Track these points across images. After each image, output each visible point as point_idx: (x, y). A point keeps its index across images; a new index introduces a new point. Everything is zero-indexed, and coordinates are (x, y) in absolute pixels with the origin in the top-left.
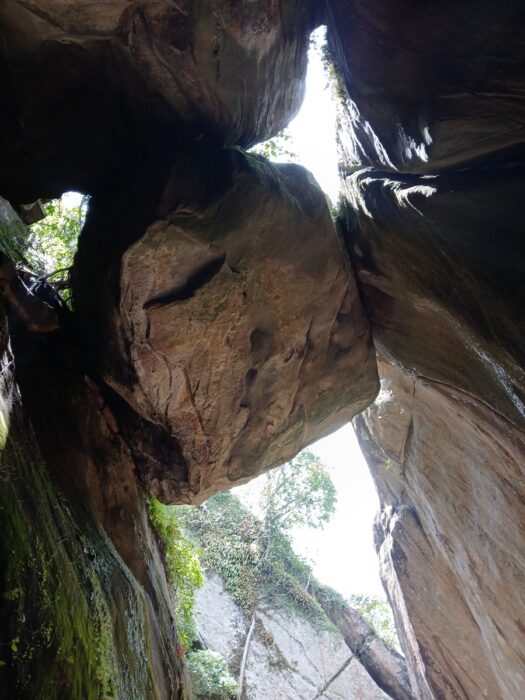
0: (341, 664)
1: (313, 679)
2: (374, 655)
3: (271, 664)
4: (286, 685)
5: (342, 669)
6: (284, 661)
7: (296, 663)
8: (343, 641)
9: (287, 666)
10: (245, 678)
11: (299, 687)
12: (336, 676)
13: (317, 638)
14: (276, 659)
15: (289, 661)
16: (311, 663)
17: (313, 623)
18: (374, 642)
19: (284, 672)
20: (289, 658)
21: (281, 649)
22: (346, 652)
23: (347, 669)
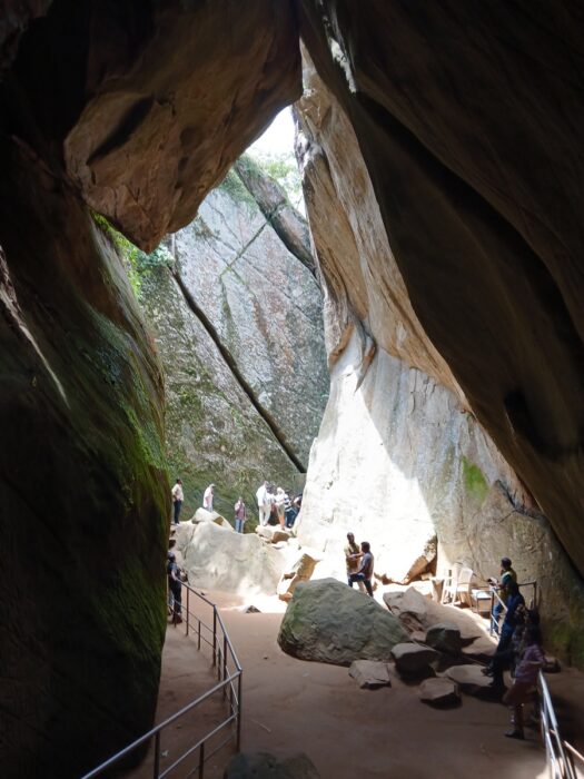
0: (256, 230)
1: (232, 245)
2: (284, 220)
3: (197, 234)
4: (211, 251)
5: (257, 235)
6: (208, 231)
7: (218, 232)
8: (258, 211)
9: (210, 235)
10: (176, 248)
11: (222, 252)
12: (252, 241)
13: (236, 209)
14: (201, 229)
15: (212, 230)
16: (230, 231)
17: (232, 195)
18: (284, 210)
19: (209, 240)
20: (212, 228)
21: (205, 221)
22: (261, 219)
23: (261, 235)
